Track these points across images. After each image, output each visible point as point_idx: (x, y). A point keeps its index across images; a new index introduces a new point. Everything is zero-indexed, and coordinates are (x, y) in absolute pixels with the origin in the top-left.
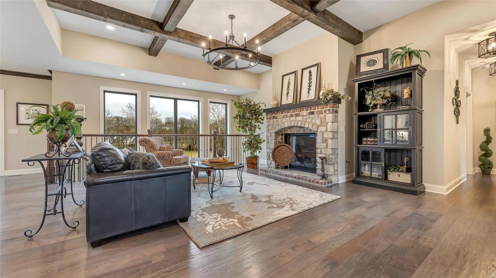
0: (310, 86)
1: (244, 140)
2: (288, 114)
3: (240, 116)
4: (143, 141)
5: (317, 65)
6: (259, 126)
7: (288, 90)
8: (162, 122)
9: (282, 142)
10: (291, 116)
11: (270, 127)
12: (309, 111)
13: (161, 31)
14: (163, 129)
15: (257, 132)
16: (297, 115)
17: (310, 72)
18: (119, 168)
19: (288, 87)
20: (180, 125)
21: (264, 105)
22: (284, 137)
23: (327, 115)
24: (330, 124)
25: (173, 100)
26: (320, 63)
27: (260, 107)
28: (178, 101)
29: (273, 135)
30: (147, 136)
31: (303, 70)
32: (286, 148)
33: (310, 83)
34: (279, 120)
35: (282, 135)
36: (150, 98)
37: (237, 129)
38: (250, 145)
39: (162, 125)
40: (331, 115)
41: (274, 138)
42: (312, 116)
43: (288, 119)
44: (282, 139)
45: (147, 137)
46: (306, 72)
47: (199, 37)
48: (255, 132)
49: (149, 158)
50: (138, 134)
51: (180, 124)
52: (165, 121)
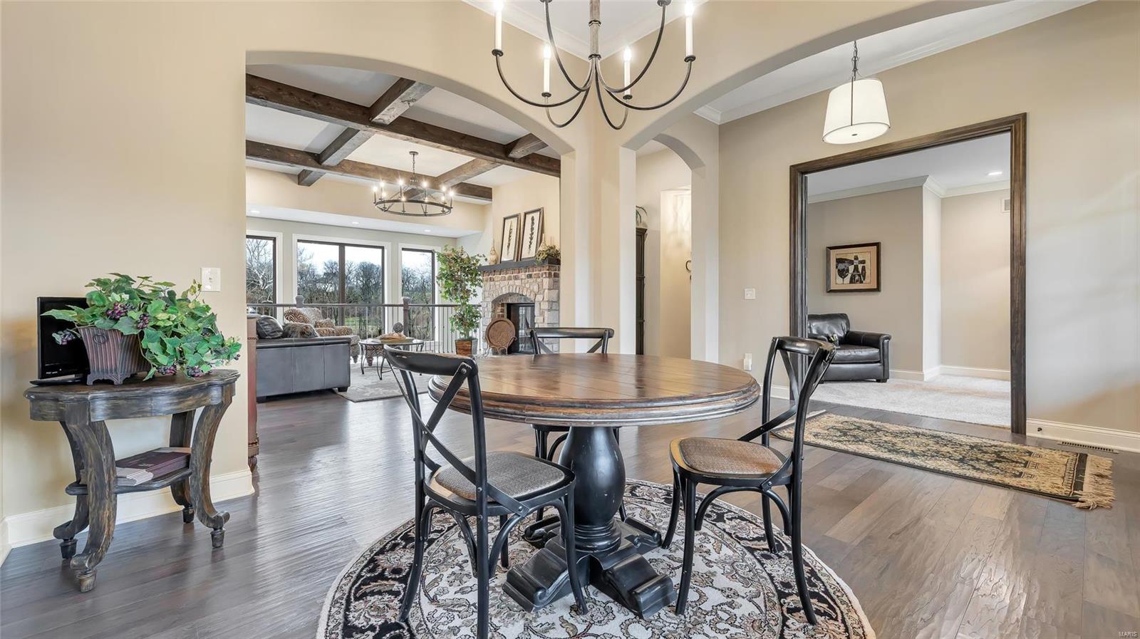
0: (531, 239)
1: (453, 312)
2: (507, 276)
3: (444, 275)
4: (291, 313)
5: (539, 210)
6: (474, 291)
7: (509, 240)
8: (316, 273)
9: (503, 316)
10: (510, 279)
11: (487, 294)
12: (527, 273)
13: (318, 164)
14: (319, 291)
15: (473, 301)
16: (516, 278)
17: (533, 219)
18: (279, 335)
19: (510, 237)
20: (361, 279)
21: (484, 259)
22: (505, 308)
23: (544, 280)
24: (546, 291)
25: (338, 247)
26: (543, 208)
27: (477, 261)
28: (346, 248)
29: (490, 306)
30: (295, 306)
31: (526, 214)
32: (506, 324)
33: (532, 234)
34: (497, 283)
35: (503, 305)
36: (299, 243)
37: (442, 296)
38: (461, 320)
39: (316, 281)
40: (548, 279)
41: (491, 310)
42: (530, 280)
43: (506, 282)
44: (502, 311)
45: (295, 308)
46: (529, 217)
47: (374, 168)
48: (468, 301)
49: (307, 328)
50: (277, 303)
51: (362, 277)
52: (325, 271)
